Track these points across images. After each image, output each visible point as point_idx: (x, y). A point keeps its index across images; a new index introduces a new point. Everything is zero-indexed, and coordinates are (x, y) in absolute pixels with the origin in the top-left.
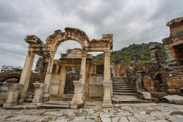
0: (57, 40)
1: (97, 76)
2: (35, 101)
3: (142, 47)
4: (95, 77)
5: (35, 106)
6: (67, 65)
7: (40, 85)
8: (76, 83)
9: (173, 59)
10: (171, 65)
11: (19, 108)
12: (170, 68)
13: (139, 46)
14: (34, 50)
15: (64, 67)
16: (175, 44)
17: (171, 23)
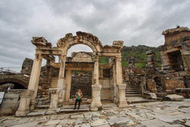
0: (69, 43)
1: (103, 79)
2: (52, 106)
3: (132, 49)
4: (102, 80)
5: (53, 112)
6: (73, 68)
7: (56, 90)
8: (94, 87)
9: (167, 64)
10: (165, 69)
11: (36, 115)
12: (164, 72)
13: (129, 48)
14: (42, 53)
15: (69, 71)
16: (169, 51)
17: (166, 33)
